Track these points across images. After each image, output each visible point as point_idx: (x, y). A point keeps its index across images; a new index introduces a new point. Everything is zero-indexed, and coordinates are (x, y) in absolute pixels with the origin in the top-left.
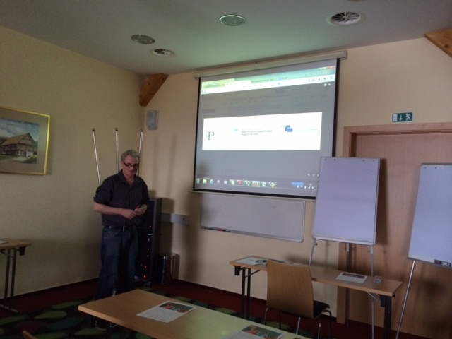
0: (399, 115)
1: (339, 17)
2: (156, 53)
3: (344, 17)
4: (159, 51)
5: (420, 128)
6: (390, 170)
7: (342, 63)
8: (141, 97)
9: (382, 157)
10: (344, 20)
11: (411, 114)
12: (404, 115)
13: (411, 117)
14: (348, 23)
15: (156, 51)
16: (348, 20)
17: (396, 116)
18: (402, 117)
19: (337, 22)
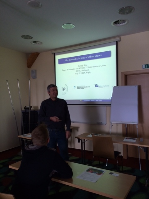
0: (145, 65)
1: (117, 22)
2: (33, 43)
3: (119, 22)
4: (35, 42)
6: (143, 90)
7: (119, 43)
8: (28, 64)
9: (139, 84)
10: (119, 23)
14: (121, 25)
15: (33, 42)
16: (121, 23)
18: (147, 66)
19: (116, 25)
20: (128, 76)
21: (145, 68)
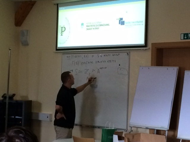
8: (16, 19)
18: (186, 35)
21: (184, 39)
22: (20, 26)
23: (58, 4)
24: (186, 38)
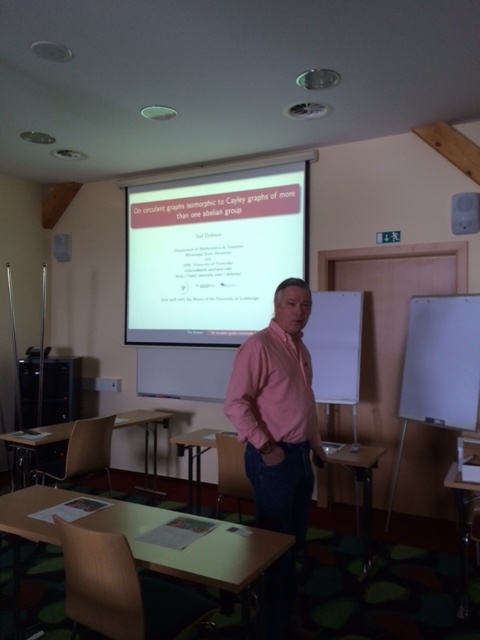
0: (384, 234)
1: (298, 109)
2: (60, 156)
3: (306, 109)
4: (64, 152)
5: (409, 251)
6: (379, 307)
7: (313, 166)
8: (43, 215)
9: (367, 289)
10: (306, 112)
11: (399, 233)
12: (390, 234)
13: (399, 237)
14: (312, 115)
15: (59, 152)
16: (312, 112)
17: (380, 236)
18: (388, 236)
19: (297, 115)
20: (337, 264)
21: (384, 242)
22: (51, 228)
23: (126, 189)
24: (387, 239)
